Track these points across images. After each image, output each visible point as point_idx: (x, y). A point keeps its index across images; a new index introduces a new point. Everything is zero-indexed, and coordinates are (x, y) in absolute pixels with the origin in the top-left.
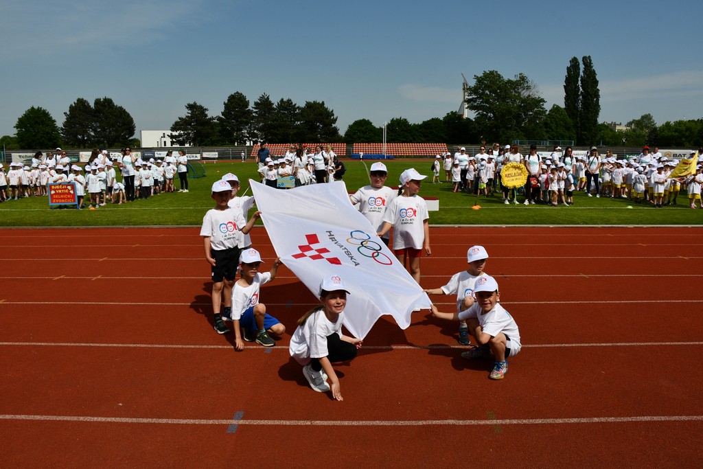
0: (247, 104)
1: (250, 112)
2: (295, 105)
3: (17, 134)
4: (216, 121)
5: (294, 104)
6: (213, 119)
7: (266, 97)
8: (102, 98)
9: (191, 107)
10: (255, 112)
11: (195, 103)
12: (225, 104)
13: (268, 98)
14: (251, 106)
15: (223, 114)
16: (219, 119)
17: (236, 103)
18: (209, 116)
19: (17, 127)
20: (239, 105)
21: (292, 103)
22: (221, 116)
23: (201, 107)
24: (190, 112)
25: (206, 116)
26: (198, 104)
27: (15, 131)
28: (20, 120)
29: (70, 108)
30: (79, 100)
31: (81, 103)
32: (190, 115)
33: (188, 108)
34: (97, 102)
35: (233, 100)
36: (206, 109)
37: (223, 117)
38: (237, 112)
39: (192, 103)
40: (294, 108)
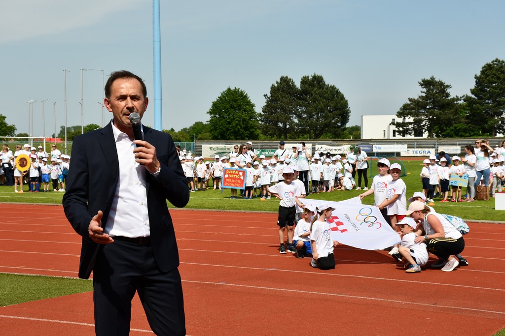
3: (211, 121)
4: (461, 102)
6: (458, 99)
8: (310, 75)
11: (432, 78)
12: (476, 77)
15: (473, 92)
16: (467, 99)
18: (452, 95)
19: (211, 113)
20: (499, 78)
22: (470, 95)
23: (441, 84)
24: (425, 90)
25: (448, 95)
26: (437, 80)
27: (209, 117)
28: (215, 105)
29: (271, 88)
30: (282, 79)
31: (285, 82)
32: (424, 95)
33: (422, 85)
34: (305, 81)
35: (489, 72)
36: (448, 86)
37: (473, 96)
38: (495, 88)
39: (428, 78)
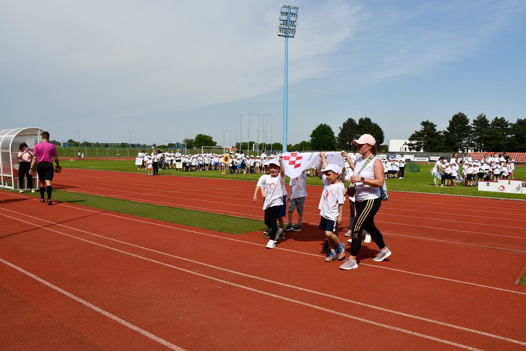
0: (467, 121)
1: (469, 128)
2: (508, 122)
3: (311, 141)
4: (442, 134)
5: (506, 121)
6: (440, 132)
7: (483, 116)
8: (364, 118)
9: (425, 124)
10: (473, 128)
11: (427, 121)
12: (450, 121)
13: (485, 117)
14: (470, 123)
15: (448, 129)
16: (445, 132)
17: (459, 121)
18: (438, 130)
19: (311, 136)
20: (461, 122)
21: (504, 121)
22: (446, 130)
23: (432, 124)
24: (423, 127)
25: (435, 130)
26: (430, 122)
28: (314, 132)
29: (343, 124)
30: (349, 119)
31: (351, 121)
32: (423, 129)
33: (422, 124)
34: (361, 120)
35: (456, 119)
36: (435, 126)
37: (448, 131)
38: (459, 127)
39: (425, 121)
40: (506, 124)
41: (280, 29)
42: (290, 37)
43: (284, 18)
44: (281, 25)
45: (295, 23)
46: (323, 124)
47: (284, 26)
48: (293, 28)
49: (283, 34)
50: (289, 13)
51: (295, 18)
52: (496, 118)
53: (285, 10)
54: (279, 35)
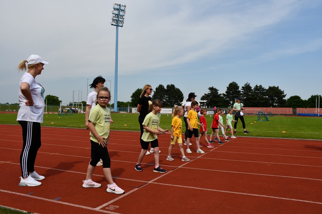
0: (238, 87)
1: (239, 91)
2: (264, 88)
3: (132, 100)
4: (222, 96)
5: (263, 87)
6: (220, 94)
7: (248, 84)
8: (170, 84)
9: (211, 89)
10: (242, 92)
11: (213, 87)
12: (227, 87)
13: (249, 85)
14: (240, 89)
15: (226, 92)
16: (224, 95)
17: (233, 87)
19: (132, 97)
20: (235, 88)
21: (262, 87)
22: (225, 93)
23: (216, 89)
24: (210, 91)
25: (218, 93)
26: (214, 88)
27: (131, 99)
28: (133, 94)
29: (156, 89)
30: (160, 85)
31: (161, 87)
32: (210, 93)
33: (209, 89)
34: (168, 86)
35: (231, 86)
36: (218, 90)
37: (226, 94)
38: (233, 91)
39: (211, 87)
40: (263, 89)
41: (113, 20)
42: (119, 26)
43: (116, 12)
44: (114, 17)
45: (124, 17)
46: (140, 89)
47: (116, 18)
48: (122, 20)
49: (115, 24)
50: (120, 9)
51: (124, 13)
52: (257, 86)
53: (117, 7)
54: (112, 25)
